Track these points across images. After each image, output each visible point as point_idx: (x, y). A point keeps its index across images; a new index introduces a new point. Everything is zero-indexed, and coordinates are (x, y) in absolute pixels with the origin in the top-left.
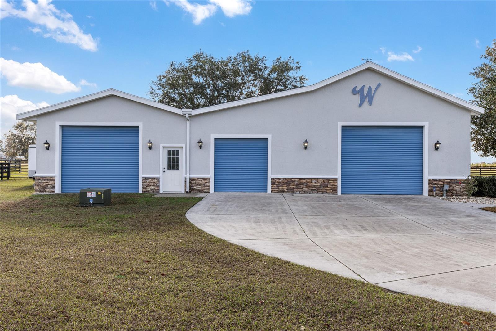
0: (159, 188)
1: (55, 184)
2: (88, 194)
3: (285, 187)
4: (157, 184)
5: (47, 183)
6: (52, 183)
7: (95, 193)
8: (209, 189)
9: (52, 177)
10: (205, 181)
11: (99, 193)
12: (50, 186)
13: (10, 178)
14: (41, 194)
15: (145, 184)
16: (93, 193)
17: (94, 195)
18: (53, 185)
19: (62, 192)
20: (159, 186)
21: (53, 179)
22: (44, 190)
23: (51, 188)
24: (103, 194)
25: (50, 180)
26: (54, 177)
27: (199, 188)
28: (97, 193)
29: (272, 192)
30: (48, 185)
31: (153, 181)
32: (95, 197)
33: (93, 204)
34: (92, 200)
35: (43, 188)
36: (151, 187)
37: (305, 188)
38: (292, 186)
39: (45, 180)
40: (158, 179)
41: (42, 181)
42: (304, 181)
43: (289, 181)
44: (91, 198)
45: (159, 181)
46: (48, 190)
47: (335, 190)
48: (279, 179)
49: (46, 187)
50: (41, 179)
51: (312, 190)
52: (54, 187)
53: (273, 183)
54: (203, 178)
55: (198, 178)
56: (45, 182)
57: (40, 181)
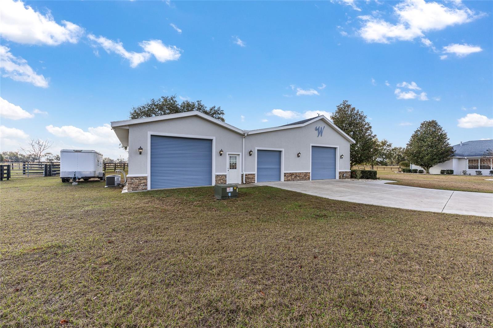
0: (226, 181)
1: (147, 182)
2: (227, 189)
3: (290, 178)
4: (225, 179)
5: (140, 182)
6: (144, 182)
7: (232, 188)
8: (255, 180)
9: (144, 177)
10: (253, 176)
11: (235, 188)
12: (143, 184)
13: (10, 179)
14: (134, 191)
15: (217, 179)
16: (231, 188)
17: (231, 189)
18: (146, 183)
19: (151, 189)
20: (226, 180)
21: (145, 178)
22: (137, 188)
23: (144, 186)
24: (237, 189)
25: (143, 179)
26: (146, 177)
27: (250, 180)
28: (233, 188)
29: (284, 181)
30: (141, 183)
31: (223, 177)
32: (232, 191)
33: (231, 196)
34: (230, 193)
35: (136, 186)
36: (221, 181)
37: (298, 178)
38: (293, 177)
39: (138, 180)
40: (225, 176)
41: (135, 181)
42: (298, 174)
43: (292, 174)
44: (230, 192)
45: (226, 177)
46: (140, 188)
47: (309, 178)
48: (287, 173)
49: (139, 185)
50: (134, 179)
51: (301, 179)
52: (146, 185)
53: (285, 176)
54: (251, 174)
55: (249, 174)
56: (137, 181)
57: (132, 181)
